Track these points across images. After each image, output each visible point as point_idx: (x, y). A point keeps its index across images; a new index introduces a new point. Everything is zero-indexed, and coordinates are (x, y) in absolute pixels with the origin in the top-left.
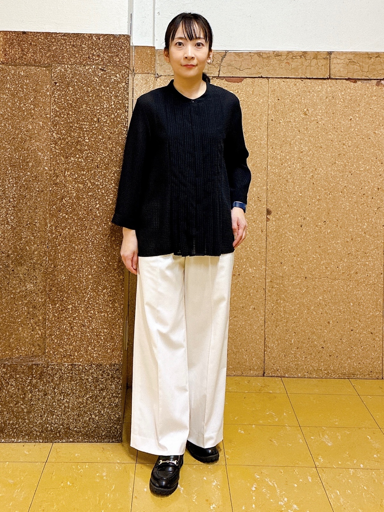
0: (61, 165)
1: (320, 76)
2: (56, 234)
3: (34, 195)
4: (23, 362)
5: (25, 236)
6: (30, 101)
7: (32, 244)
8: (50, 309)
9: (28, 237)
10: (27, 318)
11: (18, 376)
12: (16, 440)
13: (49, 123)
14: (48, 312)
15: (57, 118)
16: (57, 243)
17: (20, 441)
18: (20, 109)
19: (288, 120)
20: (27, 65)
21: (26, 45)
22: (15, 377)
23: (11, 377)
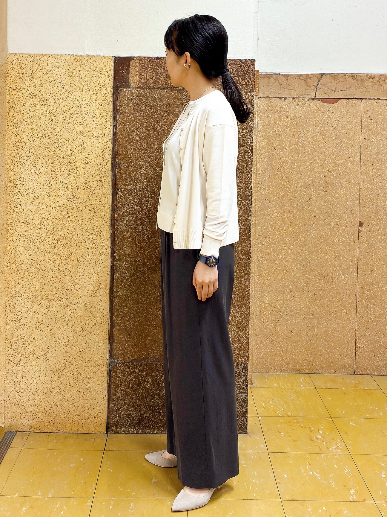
4: (158, 361)
12: (152, 431)
17: (156, 432)
18: (154, 129)
19: (380, 139)
20: (160, 88)
21: (160, 70)
22: (150, 375)
23: (147, 374)
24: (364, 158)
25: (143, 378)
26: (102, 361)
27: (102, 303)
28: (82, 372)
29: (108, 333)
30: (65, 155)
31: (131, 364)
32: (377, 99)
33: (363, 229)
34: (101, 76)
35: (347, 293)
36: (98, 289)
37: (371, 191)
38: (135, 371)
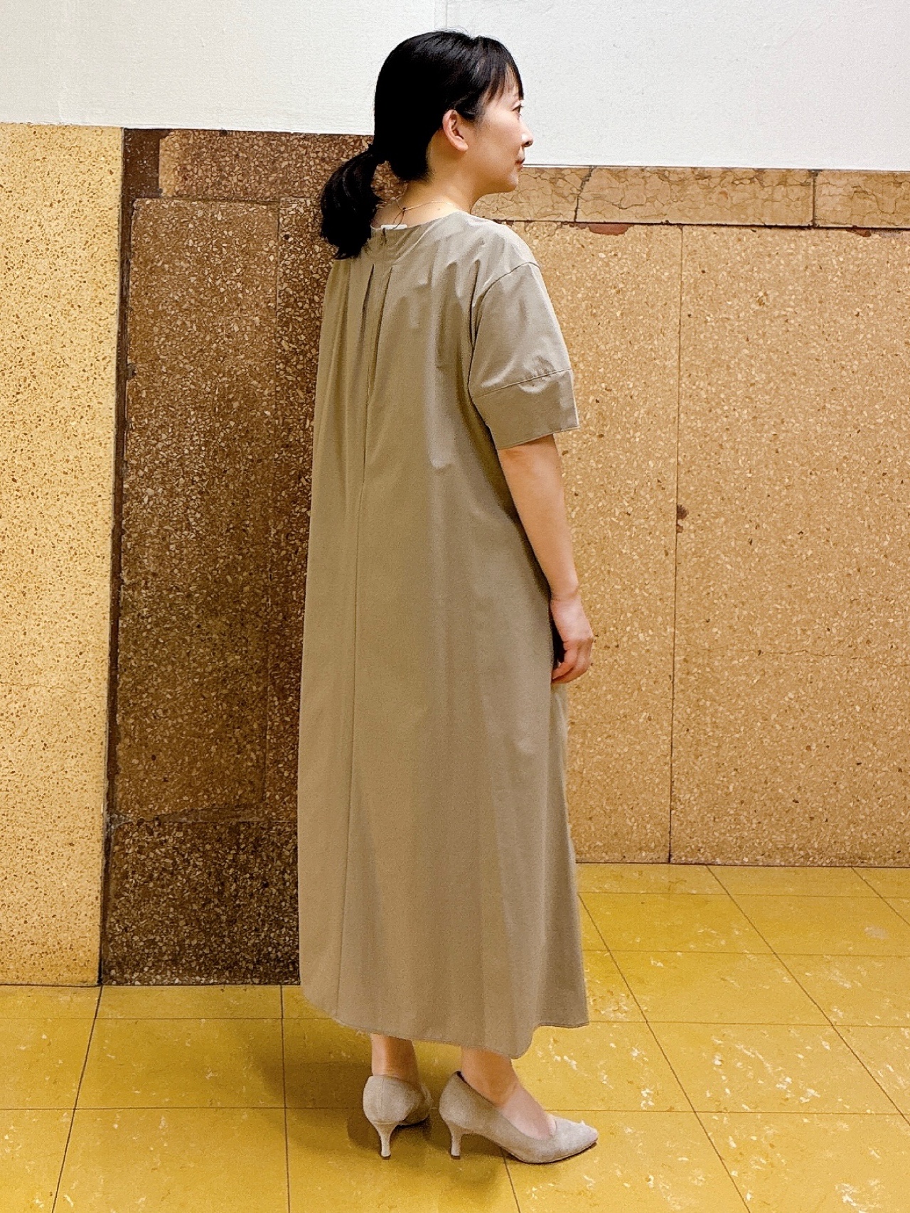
0: (296, 407)
1: (793, 222)
2: (287, 550)
3: (243, 468)
4: (220, 818)
5: (224, 554)
6: (234, 274)
7: (239, 570)
8: (275, 707)
9: (231, 557)
10: (228, 726)
11: (208, 847)
12: (204, 979)
13: (274, 321)
14: (270, 713)
15: (290, 309)
16: (289, 568)
17: (212, 981)
18: (214, 289)
19: (724, 316)
20: (227, 199)
21: (227, 159)
22: (201, 849)
23: (194, 848)
24: (687, 359)
25: (183, 856)
26: (89, 818)
27: (91, 685)
28: (43, 844)
29: (104, 753)
30: (10, 348)
31: (156, 823)
32: (717, 225)
33: (687, 524)
34: (95, 171)
35: (650, 672)
36: (81, 653)
37: (705, 437)
38: (166, 841)
